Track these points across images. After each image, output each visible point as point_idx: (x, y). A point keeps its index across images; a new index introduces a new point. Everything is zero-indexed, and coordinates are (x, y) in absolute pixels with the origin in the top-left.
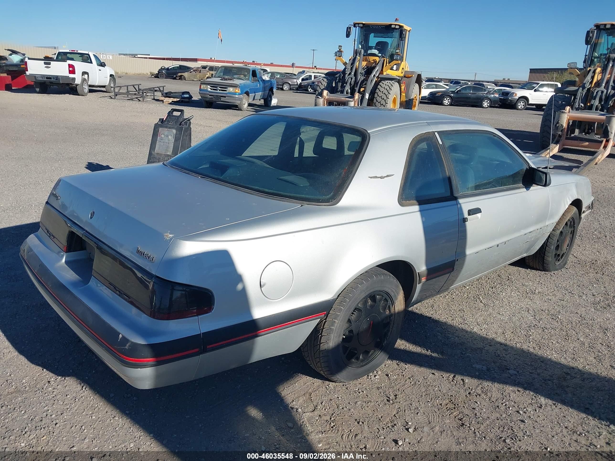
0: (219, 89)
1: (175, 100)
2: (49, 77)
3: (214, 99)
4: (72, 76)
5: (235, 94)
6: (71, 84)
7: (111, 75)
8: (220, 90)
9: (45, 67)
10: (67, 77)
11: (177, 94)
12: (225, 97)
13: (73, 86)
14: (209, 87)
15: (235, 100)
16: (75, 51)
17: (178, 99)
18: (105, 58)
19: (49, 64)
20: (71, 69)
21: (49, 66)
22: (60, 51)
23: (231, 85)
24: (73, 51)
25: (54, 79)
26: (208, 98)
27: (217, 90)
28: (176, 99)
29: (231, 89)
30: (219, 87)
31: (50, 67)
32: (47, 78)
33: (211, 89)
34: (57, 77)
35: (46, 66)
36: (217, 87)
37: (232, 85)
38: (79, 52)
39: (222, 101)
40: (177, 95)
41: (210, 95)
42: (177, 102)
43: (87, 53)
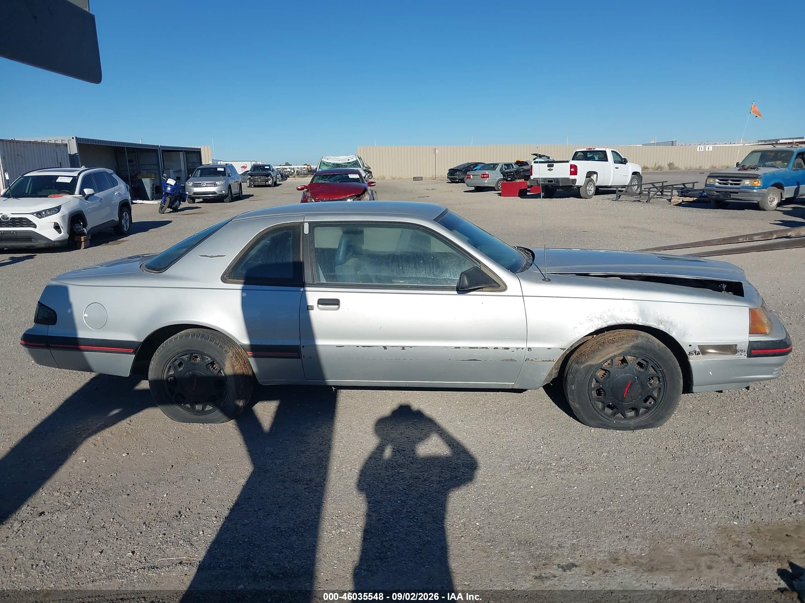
0: (730, 182)
1: (691, 199)
2: (550, 180)
3: (721, 197)
4: (573, 177)
5: (752, 188)
6: (572, 186)
7: (634, 173)
8: (731, 184)
9: (548, 170)
10: (568, 179)
11: (697, 192)
12: (737, 193)
13: (574, 188)
14: (717, 180)
15: (752, 196)
16: (592, 149)
17: (695, 199)
18: (703, 150)
19: (552, 166)
20: (572, 170)
21: (552, 168)
22: (577, 151)
23: (747, 176)
24: (590, 149)
25: (555, 182)
26: (714, 195)
27: (728, 184)
28: (693, 198)
29: (747, 182)
30: (731, 180)
31: (552, 170)
32: (549, 181)
33: (720, 183)
34: (557, 180)
35: (549, 168)
36: (728, 180)
37: (750, 176)
38: (596, 149)
39: (733, 199)
40: (696, 194)
41: (716, 192)
42: (693, 201)
43: (604, 150)
